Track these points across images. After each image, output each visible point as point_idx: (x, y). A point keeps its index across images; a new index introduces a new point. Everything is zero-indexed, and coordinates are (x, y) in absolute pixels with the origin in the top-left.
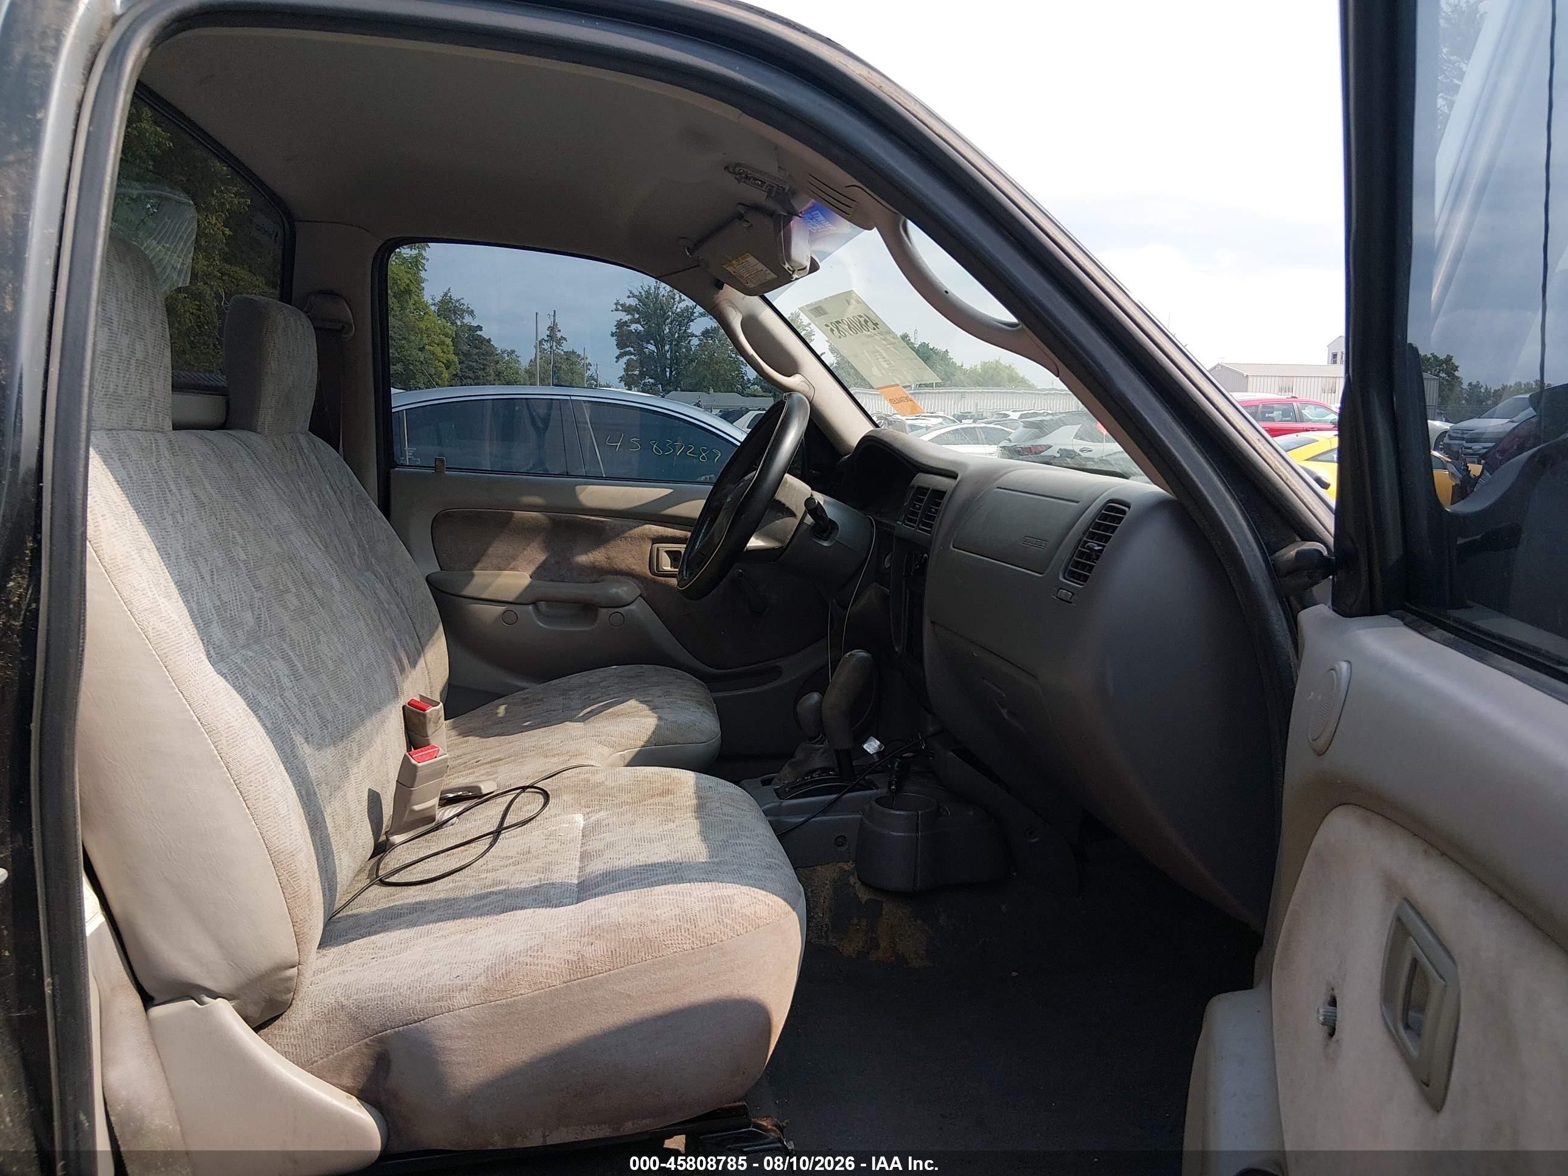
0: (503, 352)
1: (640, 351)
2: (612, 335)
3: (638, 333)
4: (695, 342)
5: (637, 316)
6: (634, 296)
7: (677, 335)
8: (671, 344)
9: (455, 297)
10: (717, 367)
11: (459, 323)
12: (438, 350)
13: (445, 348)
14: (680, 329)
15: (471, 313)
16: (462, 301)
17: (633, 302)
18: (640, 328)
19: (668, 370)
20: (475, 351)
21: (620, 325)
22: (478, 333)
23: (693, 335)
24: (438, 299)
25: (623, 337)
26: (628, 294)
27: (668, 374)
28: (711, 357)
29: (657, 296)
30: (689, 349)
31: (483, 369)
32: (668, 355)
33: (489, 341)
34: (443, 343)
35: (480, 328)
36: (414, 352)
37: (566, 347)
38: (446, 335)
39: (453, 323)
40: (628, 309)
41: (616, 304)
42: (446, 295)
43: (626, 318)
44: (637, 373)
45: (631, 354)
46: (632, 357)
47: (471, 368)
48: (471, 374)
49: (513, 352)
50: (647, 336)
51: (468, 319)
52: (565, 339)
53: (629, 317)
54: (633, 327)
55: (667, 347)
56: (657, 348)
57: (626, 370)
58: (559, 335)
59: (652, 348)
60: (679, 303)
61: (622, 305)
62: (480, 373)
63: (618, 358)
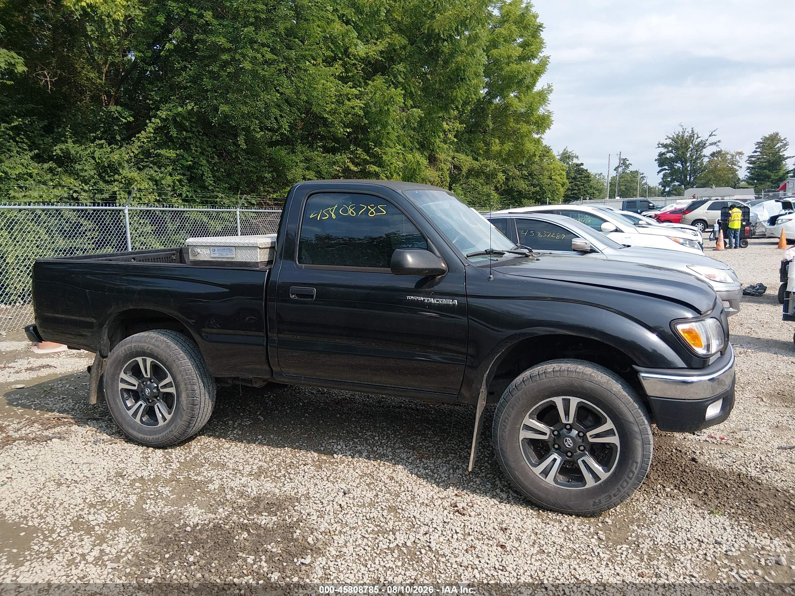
0: (596, 175)
1: (672, 167)
2: (656, 160)
3: (671, 158)
4: (706, 160)
5: (670, 149)
6: (670, 138)
7: (694, 157)
8: (691, 163)
9: (569, 150)
10: (719, 173)
11: (570, 163)
12: (558, 178)
13: (562, 176)
14: (697, 154)
15: (577, 157)
16: (573, 152)
17: (669, 142)
18: (672, 155)
19: (688, 176)
20: (579, 176)
21: (661, 155)
22: (581, 167)
23: (705, 156)
24: (561, 152)
25: (662, 161)
26: (666, 137)
27: (688, 179)
28: (716, 167)
29: (683, 137)
30: (702, 164)
31: (583, 185)
32: (689, 169)
33: (587, 170)
34: (561, 174)
35: (582, 164)
36: (545, 180)
37: (632, 169)
38: (563, 170)
39: (568, 163)
40: (665, 146)
41: (658, 144)
42: (565, 150)
43: (663, 150)
44: (669, 179)
45: (665, 169)
46: (667, 171)
47: (576, 185)
48: (576, 188)
49: (601, 174)
50: (677, 159)
51: (575, 161)
52: (631, 164)
53: (666, 150)
54: (668, 155)
55: (688, 164)
56: (682, 165)
57: (662, 179)
58: (628, 163)
59: (679, 165)
60: (697, 139)
61: (661, 144)
62: (581, 187)
63: (658, 172)
